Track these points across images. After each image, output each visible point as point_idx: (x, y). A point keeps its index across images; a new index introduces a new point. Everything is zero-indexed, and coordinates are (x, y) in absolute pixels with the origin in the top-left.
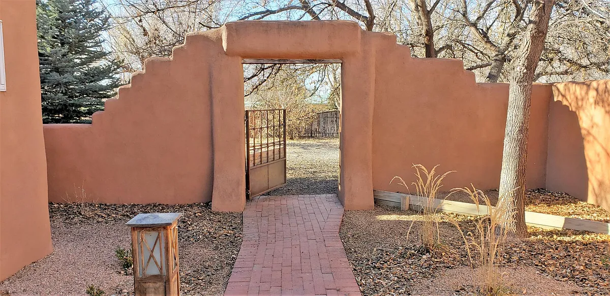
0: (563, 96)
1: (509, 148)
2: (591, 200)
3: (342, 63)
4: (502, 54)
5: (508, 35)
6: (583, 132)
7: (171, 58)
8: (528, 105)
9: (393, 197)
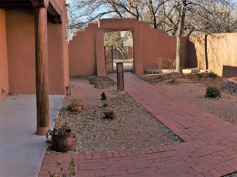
0: (191, 39)
1: (177, 53)
2: (198, 67)
3: (132, 31)
4: (176, 26)
5: (177, 20)
6: (196, 49)
7: (84, 30)
8: (181, 42)
9: (149, 70)
